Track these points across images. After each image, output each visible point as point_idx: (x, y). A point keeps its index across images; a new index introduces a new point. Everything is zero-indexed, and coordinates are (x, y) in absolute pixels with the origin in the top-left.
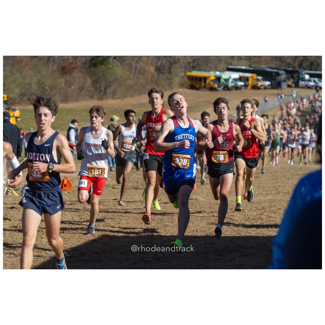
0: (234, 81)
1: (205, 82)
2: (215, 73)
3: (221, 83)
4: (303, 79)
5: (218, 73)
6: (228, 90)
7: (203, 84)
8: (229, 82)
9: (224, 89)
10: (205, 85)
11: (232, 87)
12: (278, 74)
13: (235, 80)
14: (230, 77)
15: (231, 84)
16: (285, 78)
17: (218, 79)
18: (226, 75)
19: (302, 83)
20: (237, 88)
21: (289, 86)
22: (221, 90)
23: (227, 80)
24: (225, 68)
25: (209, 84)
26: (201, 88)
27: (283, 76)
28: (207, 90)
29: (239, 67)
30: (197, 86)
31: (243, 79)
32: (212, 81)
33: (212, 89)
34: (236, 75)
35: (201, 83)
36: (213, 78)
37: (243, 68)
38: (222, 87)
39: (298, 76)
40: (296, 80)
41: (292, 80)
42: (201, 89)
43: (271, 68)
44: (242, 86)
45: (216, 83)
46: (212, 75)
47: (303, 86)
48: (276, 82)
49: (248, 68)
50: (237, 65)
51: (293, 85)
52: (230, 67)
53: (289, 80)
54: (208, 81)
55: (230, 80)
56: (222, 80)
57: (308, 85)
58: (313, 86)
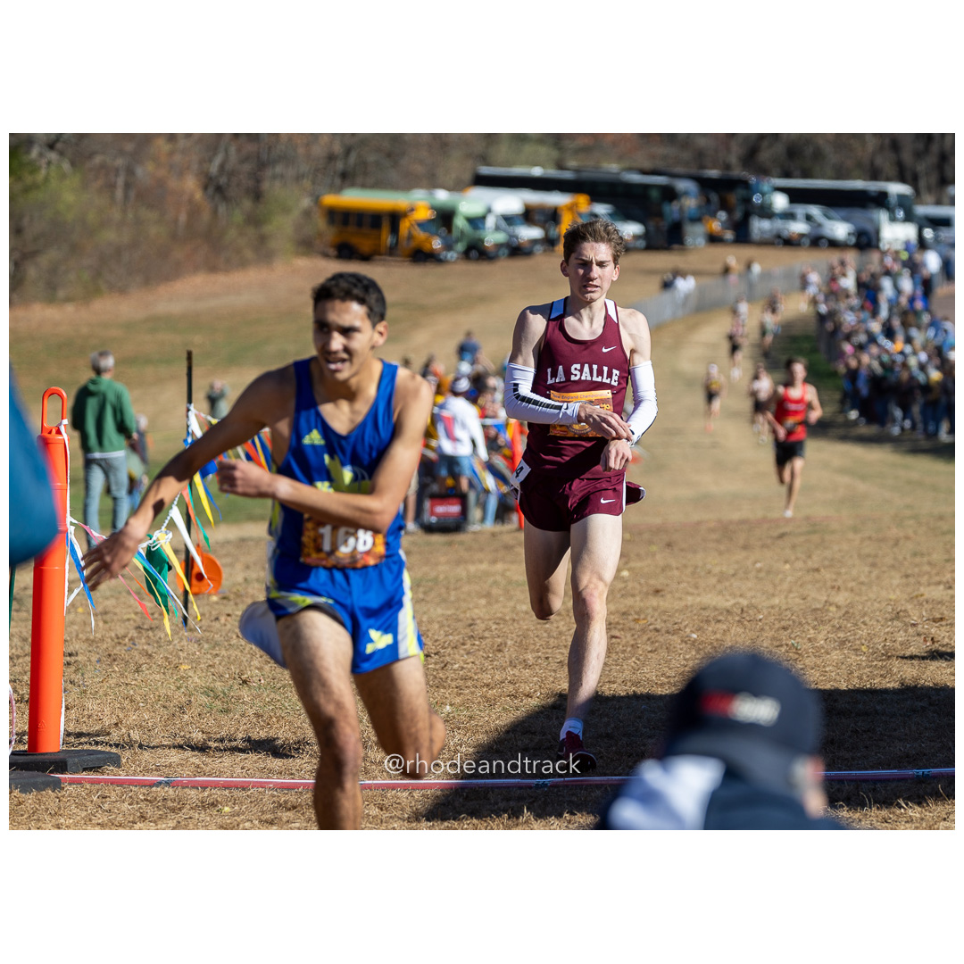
0: (503, 224)
1: (395, 229)
2: (431, 194)
3: (455, 233)
4: (767, 212)
5: (442, 196)
6: (484, 259)
7: (387, 239)
8: (484, 228)
9: (466, 255)
10: (395, 241)
11: (499, 246)
12: (670, 194)
13: (509, 219)
14: (489, 211)
15: (492, 237)
16: (700, 207)
17: (445, 217)
18: (472, 202)
19: (760, 226)
20: (516, 250)
21: (713, 239)
22: (458, 258)
23: (476, 222)
24: (468, 176)
25: (410, 237)
26: (380, 254)
27: (691, 203)
28: (404, 261)
29: (518, 171)
30: (365, 245)
31: (537, 217)
32: (421, 225)
33: (422, 256)
34: (510, 202)
35: (380, 235)
36: (423, 214)
37: (537, 171)
38: (460, 247)
39: (748, 200)
40: (738, 215)
41: (723, 215)
42: (377, 257)
43: (644, 172)
44: (534, 242)
45: (438, 235)
46: (419, 203)
47: (767, 236)
48: (664, 225)
49: (553, 173)
50: (510, 164)
51: (729, 235)
52: (485, 170)
53: (713, 215)
54: (404, 226)
55: (490, 222)
56: (460, 222)
57: (785, 234)
58: (802, 235)
